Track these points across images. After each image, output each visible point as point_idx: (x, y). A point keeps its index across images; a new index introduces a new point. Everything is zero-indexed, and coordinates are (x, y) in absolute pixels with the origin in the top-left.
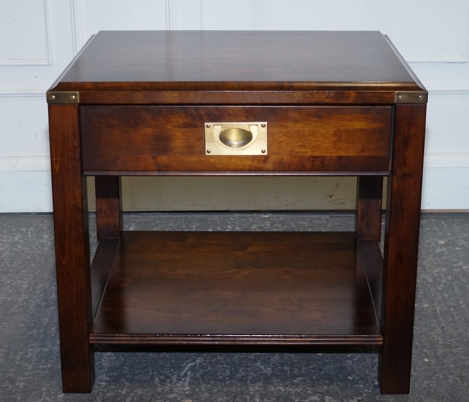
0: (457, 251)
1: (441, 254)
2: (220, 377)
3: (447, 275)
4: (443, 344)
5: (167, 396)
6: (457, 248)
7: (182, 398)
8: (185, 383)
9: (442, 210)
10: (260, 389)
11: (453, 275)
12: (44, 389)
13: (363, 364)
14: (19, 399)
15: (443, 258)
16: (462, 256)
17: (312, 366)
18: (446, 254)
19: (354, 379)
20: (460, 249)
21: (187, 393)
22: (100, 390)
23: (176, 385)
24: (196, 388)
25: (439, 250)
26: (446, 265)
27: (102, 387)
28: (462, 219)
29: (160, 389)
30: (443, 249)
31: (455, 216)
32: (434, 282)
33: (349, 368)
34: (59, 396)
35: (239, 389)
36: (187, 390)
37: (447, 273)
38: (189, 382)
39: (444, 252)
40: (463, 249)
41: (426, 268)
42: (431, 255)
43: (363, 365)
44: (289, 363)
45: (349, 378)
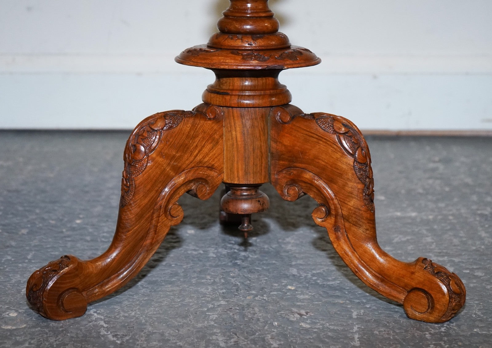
26: (442, 178)
39: (437, 167)
41: (414, 180)
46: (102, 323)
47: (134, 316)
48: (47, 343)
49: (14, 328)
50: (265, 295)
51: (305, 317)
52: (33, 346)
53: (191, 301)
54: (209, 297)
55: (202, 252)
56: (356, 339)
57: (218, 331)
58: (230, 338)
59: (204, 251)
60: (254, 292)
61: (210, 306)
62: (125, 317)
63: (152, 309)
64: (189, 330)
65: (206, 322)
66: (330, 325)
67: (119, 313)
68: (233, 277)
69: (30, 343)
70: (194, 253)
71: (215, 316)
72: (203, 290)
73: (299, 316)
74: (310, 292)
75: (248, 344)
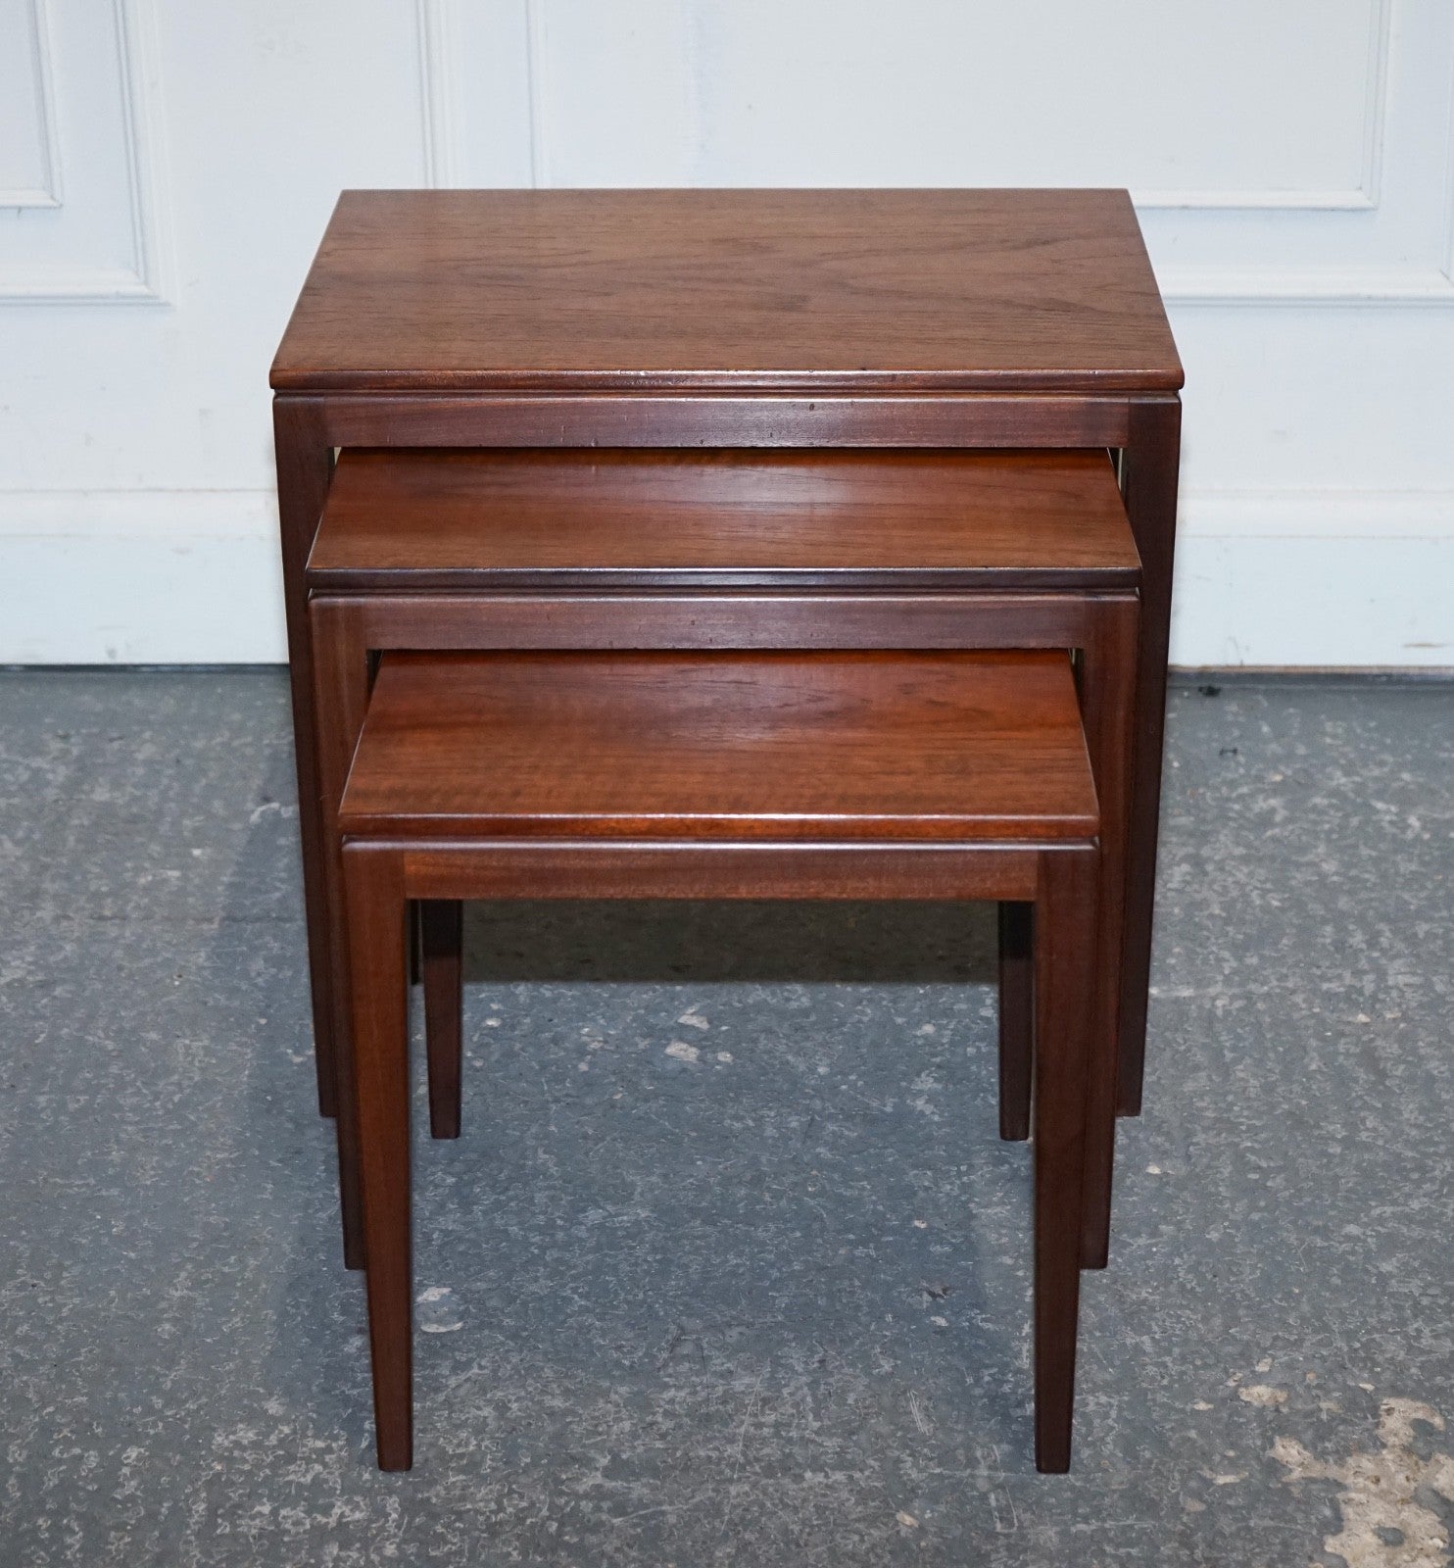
0: (1314, 809)
1: (1265, 820)
2: (541, 1219)
3: (1269, 891)
4: (1217, 1120)
6: (1317, 800)
9: (1296, 667)
11: (1284, 892)
13: (965, 1179)
15: (1269, 833)
16: (1327, 826)
17: (815, 1186)
18: (1278, 818)
19: (930, 1228)
20: (1325, 802)
25: (1261, 804)
26: (1273, 859)
28: (1354, 698)
30: (1273, 802)
31: (1335, 687)
32: (1224, 915)
33: (921, 1194)
35: (590, 1257)
37: (1268, 886)
39: (1273, 811)
40: (1334, 801)
41: (1210, 868)
42: (1231, 823)
43: (963, 1183)
44: (748, 1176)
45: (917, 1223)
46: (590, 1320)
47: (644, 1301)
48: (509, 1367)
49: (443, 1330)
50: (872, 1245)
51: (942, 1301)
52: (486, 1371)
53: (739, 1261)
54: (772, 1251)
55: (751, 1123)
56: (1025, 1354)
57: (792, 1336)
58: (812, 1351)
59: (754, 1120)
60: (851, 1237)
61: (775, 1274)
62: (628, 1302)
63: (673, 1283)
64: (741, 1333)
65: (769, 1315)
66: (983, 1320)
67: (616, 1294)
68: (813, 1196)
69: (481, 1367)
70: (737, 1125)
71: (783, 1302)
72: (760, 1234)
73: (930, 1299)
74: (954, 1237)
75: (841, 1365)
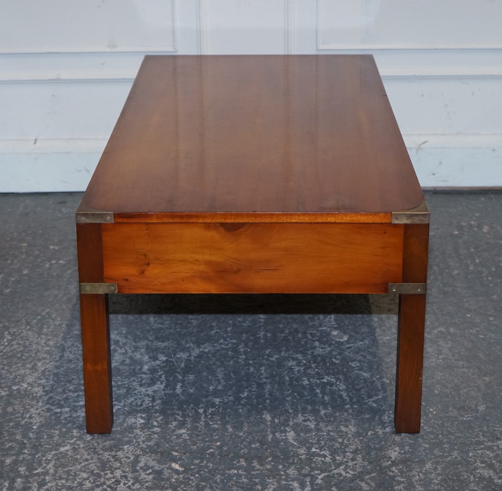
5: (318, 328)
7: (331, 330)
8: (331, 319)
10: (394, 323)
12: (214, 324)
14: (195, 331)
21: (334, 326)
22: (261, 324)
23: (324, 321)
24: (341, 323)
27: (262, 322)
29: (311, 324)
34: (228, 329)
36: (334, 324)
38: (334, 319)
